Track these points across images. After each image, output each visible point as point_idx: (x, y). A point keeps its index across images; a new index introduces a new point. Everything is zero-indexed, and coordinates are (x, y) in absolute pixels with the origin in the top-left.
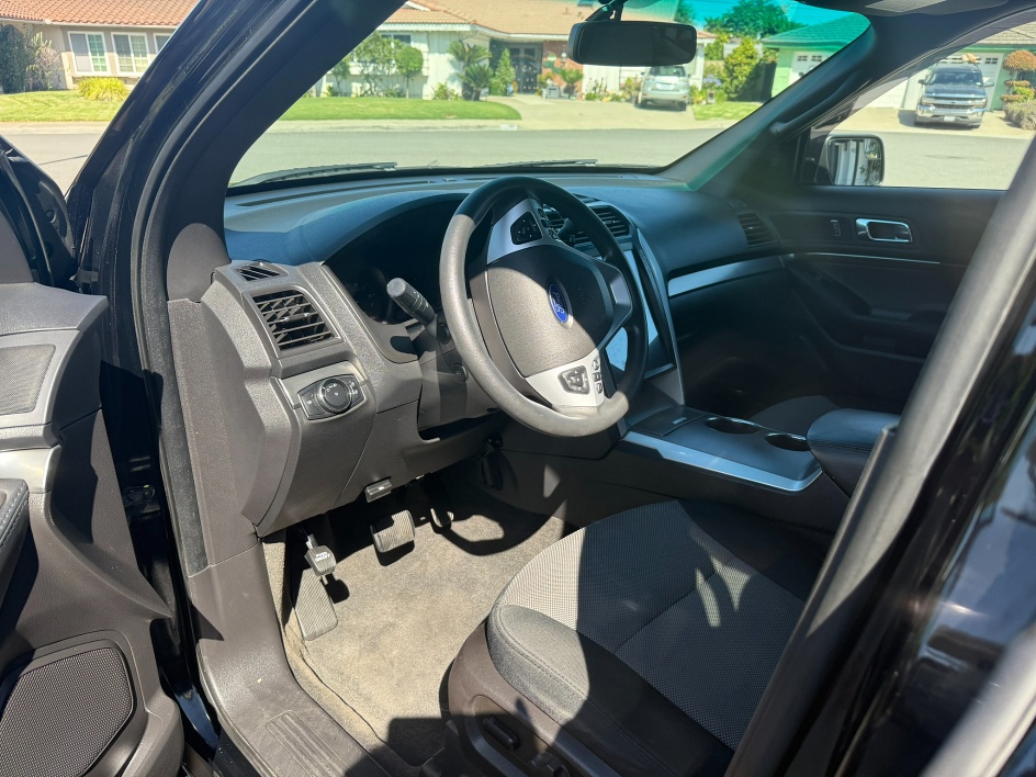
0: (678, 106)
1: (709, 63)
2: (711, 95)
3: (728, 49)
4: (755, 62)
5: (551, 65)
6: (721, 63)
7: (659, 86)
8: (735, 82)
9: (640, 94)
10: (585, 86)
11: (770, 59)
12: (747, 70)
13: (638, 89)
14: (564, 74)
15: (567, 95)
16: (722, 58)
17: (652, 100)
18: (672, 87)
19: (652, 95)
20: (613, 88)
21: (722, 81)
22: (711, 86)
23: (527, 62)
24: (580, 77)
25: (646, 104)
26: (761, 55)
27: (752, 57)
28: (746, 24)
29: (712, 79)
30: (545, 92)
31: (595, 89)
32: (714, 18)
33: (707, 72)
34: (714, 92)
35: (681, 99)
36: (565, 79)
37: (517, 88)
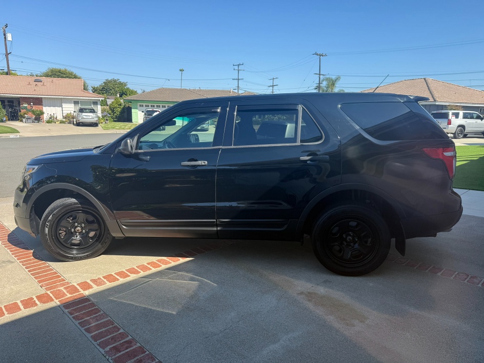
0: (94, 125)
1: (102, 107)
2: (107, 120)
3: (109, 102)
4: (122, 107)
5: (25, 108)
6: (108, 107)
7: (85, 117)
8: (115, 114)
9: (75, 120)
10: (46, 117)
11: (127, 105)
12: (119, 110)
13: (73, 118)
14: (33, 112)
15: (37, 121)
16: (107, 105)
17: (82, 123)
18: (90, 117)
19: (81, 120)
20: (60, 117)
21: (110, 114)
22: (106, 116)
23: (11, 107)
24: (42, 113)
25: (79, 124)
26: (123, 104)
27: (120, 105)
28: (111, 90)
29: (105, 113)
30: (24, 120)
31: (51, 118)
32: (96, 87)
33: (103, 111)
34: (108, 118)
35: (95, 122)
36: (35, 115)
37: (7, 119)
